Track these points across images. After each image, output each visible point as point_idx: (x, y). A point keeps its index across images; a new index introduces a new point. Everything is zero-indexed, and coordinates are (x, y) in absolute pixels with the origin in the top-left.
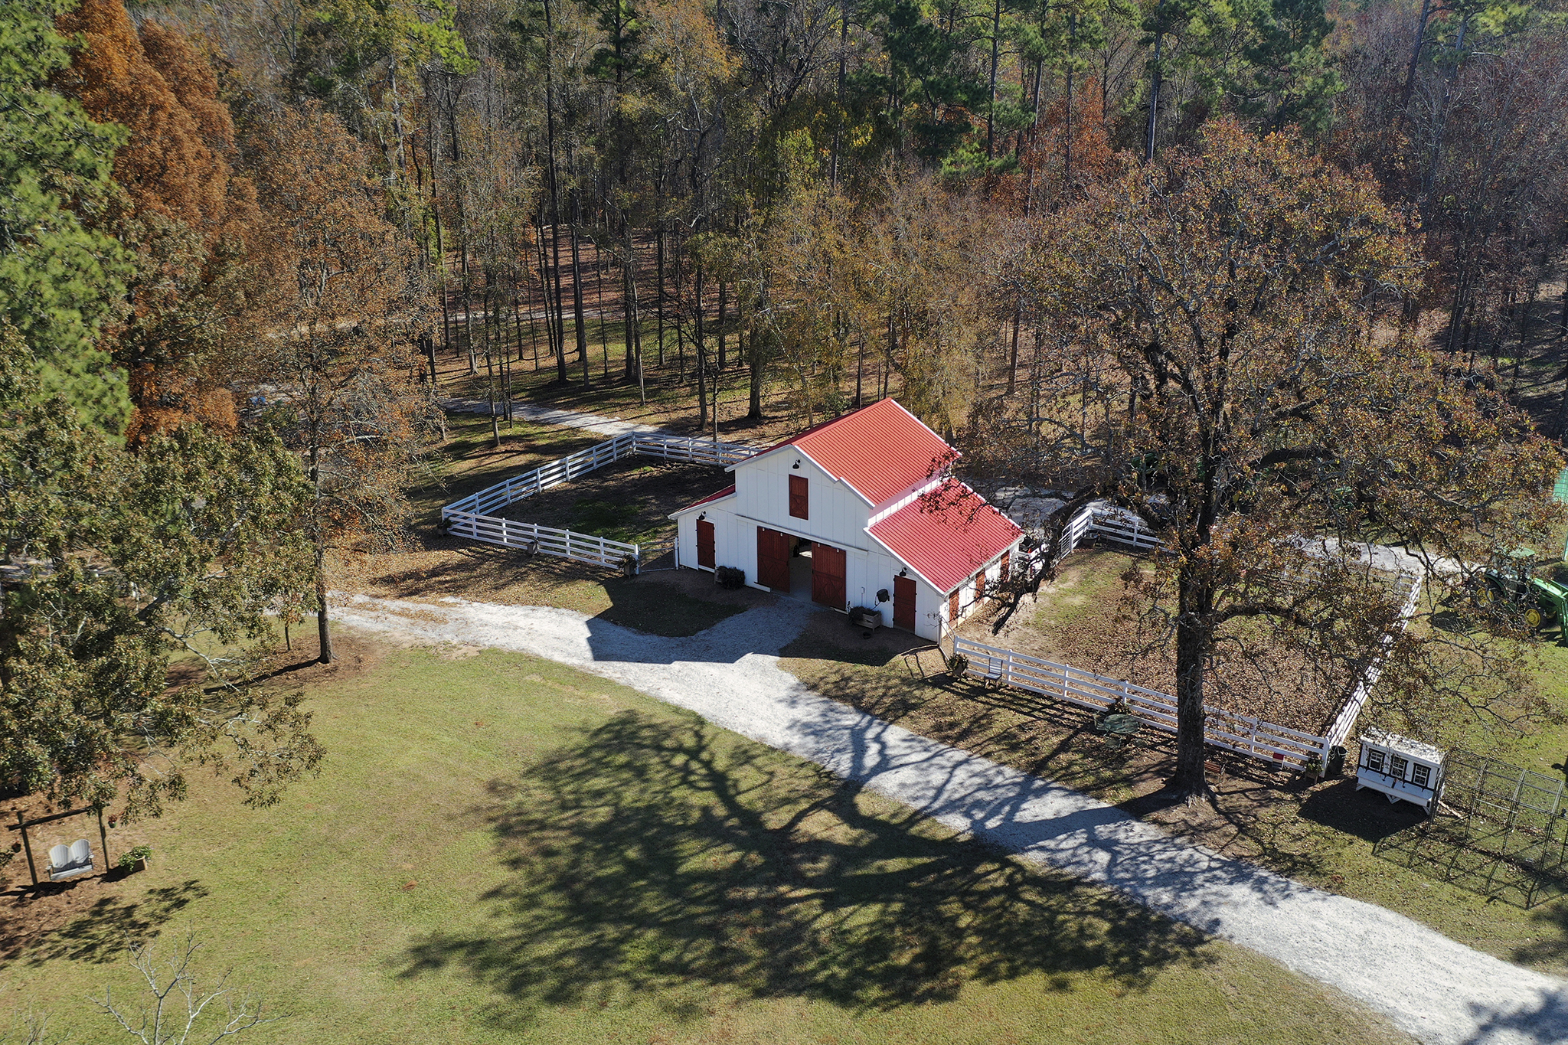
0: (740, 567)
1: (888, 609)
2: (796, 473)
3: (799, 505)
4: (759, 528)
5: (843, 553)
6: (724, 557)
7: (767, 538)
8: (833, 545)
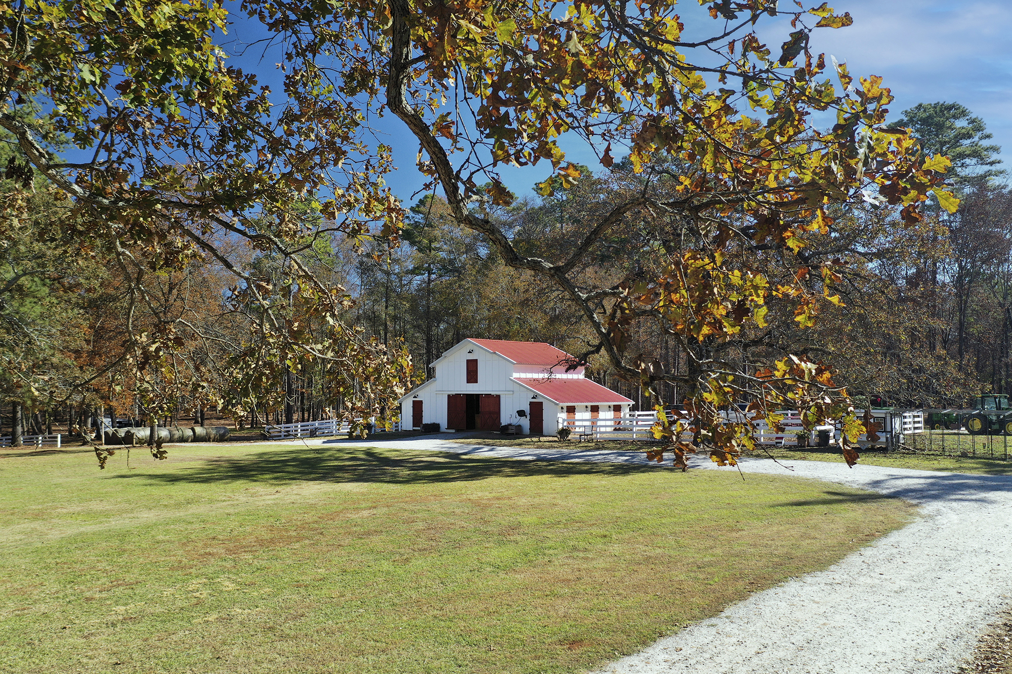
0: (437, 422)
1: (525, 422)
2: (471, 357)
3: (472, 375)
4: (449, 396)
5: (498, 397)
6: (427, 419)
7: (453, 400)
8: (492, 393)
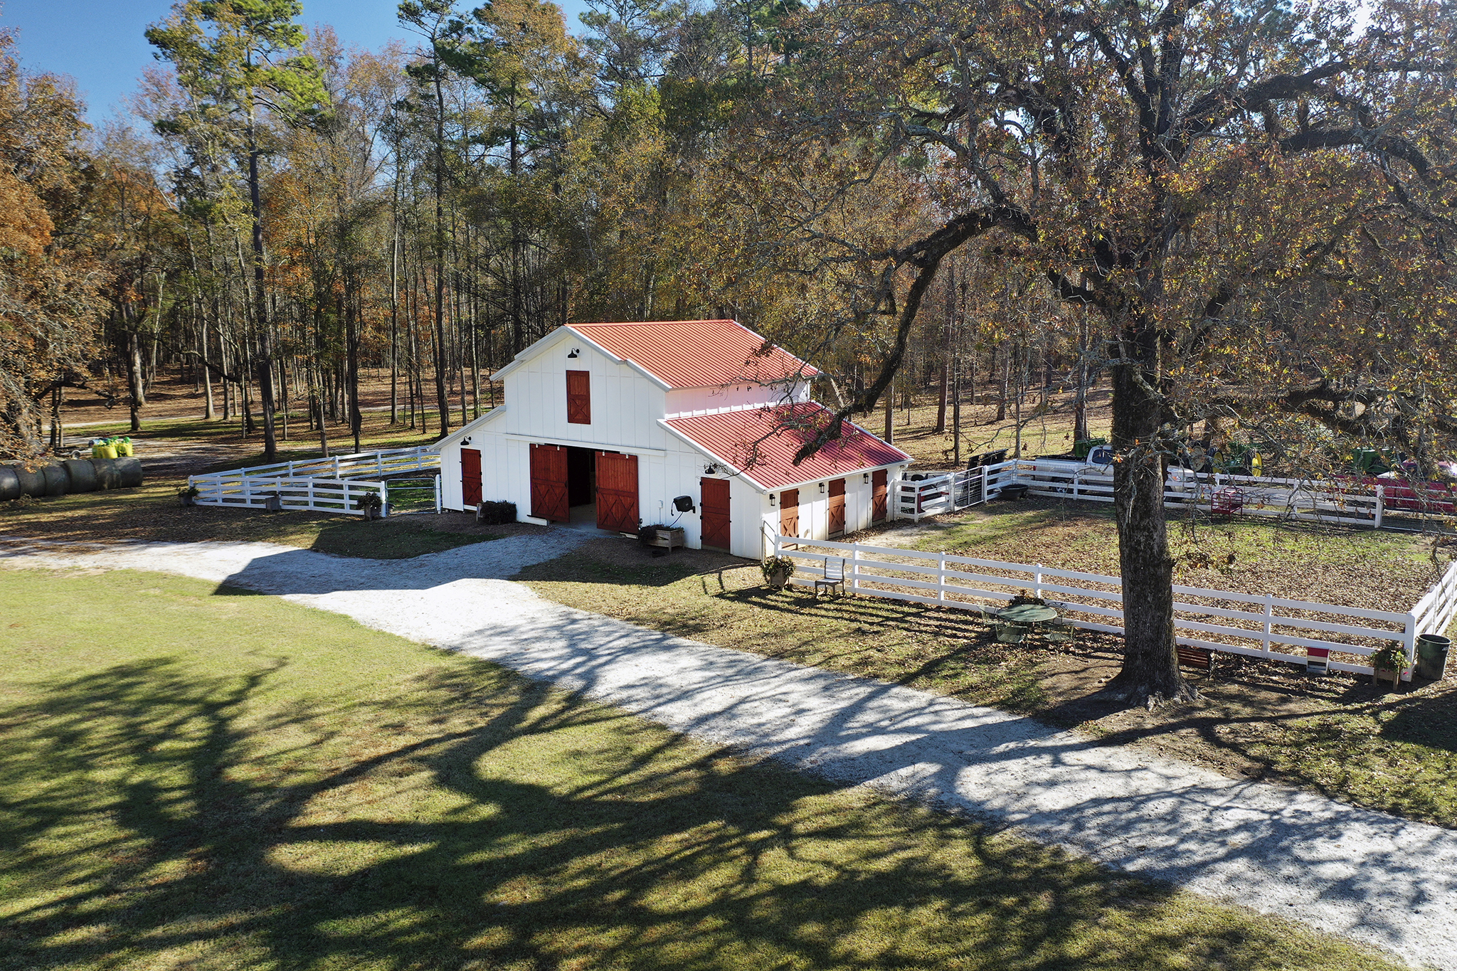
0: (510, 500)
1: (692, 523)
2: (576, 365)
3: (579, 410)
4: (532, 446)
5: (634, 459)
6: (491, 492)
7: (540, 454)
8: (622, 450)
